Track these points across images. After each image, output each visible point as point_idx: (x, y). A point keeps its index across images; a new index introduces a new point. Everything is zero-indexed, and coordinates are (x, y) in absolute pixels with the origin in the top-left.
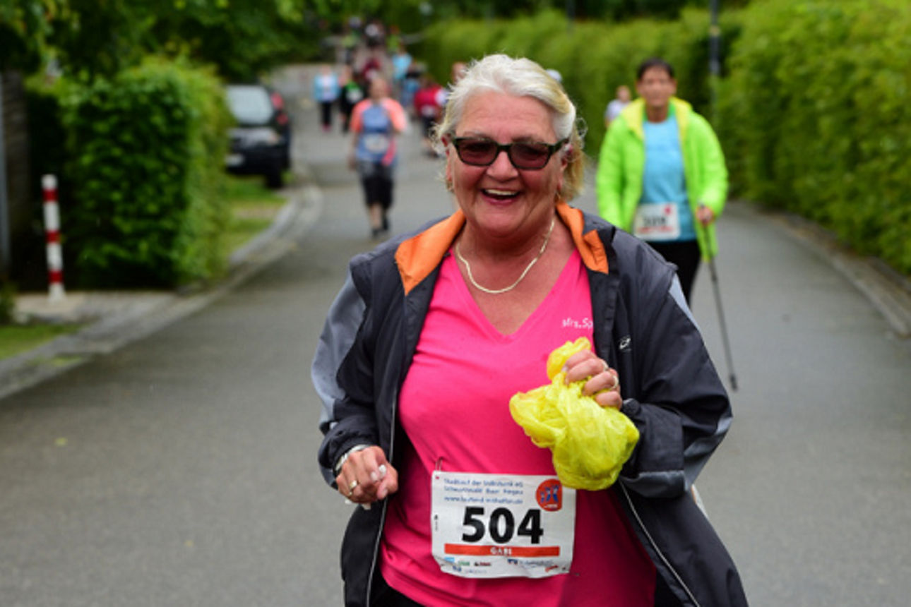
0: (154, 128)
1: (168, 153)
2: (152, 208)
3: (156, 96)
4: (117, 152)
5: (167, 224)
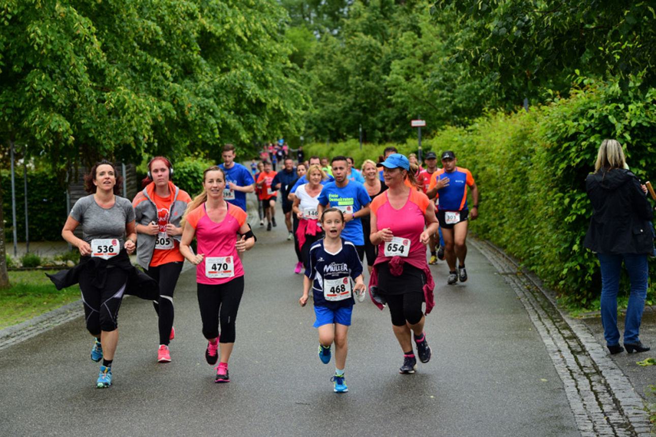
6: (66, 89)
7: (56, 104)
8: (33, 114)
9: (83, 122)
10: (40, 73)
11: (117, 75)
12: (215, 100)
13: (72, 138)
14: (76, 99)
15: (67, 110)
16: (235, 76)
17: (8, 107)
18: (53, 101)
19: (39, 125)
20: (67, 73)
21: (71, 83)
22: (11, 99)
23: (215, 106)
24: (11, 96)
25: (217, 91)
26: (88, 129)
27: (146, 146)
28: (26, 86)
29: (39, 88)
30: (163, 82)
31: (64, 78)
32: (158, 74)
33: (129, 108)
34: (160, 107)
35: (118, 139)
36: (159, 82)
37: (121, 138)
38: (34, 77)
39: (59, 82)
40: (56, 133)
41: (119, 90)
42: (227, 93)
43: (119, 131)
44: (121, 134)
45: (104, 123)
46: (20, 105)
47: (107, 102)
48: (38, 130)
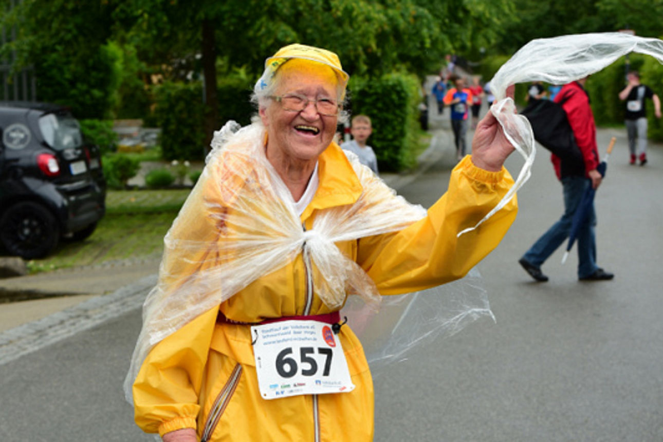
0: (392, 101)
1: (398, 112)
2: (390, 137)
3: (393, 87)
4: (375, 111)
5: (396, 143)
7: (282, 14)
8: (258, 23)
9: (309, 31)
14: (301, 8)
15: (293, 19)
17: (233, 16)
18: (278, 10)
19: (264, 35)
22: (236, 7)
23: (430, 16)
24: (236, 4)
27: (365, 57)
33: (357, 17)
34: (386, 15)
43: (345, 40)
44: (347, 44)
45: (330, 32)
46: (246, 13)
47: (334, 10)
48: (264, 39)
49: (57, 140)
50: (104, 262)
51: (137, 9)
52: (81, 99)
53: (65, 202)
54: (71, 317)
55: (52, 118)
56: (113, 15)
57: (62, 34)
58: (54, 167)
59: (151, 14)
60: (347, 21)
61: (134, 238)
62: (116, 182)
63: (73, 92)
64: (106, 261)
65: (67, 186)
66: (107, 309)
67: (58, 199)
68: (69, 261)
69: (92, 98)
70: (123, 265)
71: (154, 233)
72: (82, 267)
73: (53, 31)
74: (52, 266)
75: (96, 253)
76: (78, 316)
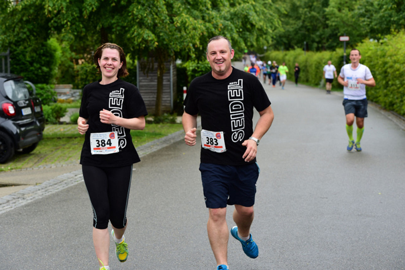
6: (151, 15)
7: (147, 24)
8: (133, 29)
9: (161, 34)
10: (136, 6)
11: (180, 7)
12: (231, 22)
13: (156, 43)
14: (157, 21)
15: (152, 28)
16: (243, 8)
17: (118, 26)
18: (145, 22)
19: (136, 36)
20: (151, 6)
21: (154, 12)
22: (120, 21)
23: (232, 26)
24: (120, 19)
25: (233, 17)
26: (164, 39)
27: (194, 50)
28: (130, 12)
29: (137, 14)
30: (205, 11)
31: (150, 9)
32: (203, 6)
33: (188, 26)
34: (205, 26)
35: (181, 44)
36: (204, 11)
37: (183, 44)
38: (134, 7)
39: (148, 11)
40: (146, 41)
41: (183, 16)
42: (238, 18)
43: (182, 40)
44: (183, 42)
45: (173, 35)
46: (125, 24)
47: (175, 23)
48: (136, 39)
49: (14, 95)
50: (40, 166)
51: (64, 20)
52: (36, 72)
53: (18, 131)
54: (14, 198)
55: (11, 82)
56: (50, 24)
57: (20, 35)
58: (12, 111)
59: (72, 24)
60: (183, 28)
61: (59, 152)
62: (54, 119)
63: (31, 68)
64: (41, 165)
65: (20, 122)
66: (36, 194)
67: (14, 130)
68: (19, 165)
69: (43, 72)
70: (51, 167)
71: (71, 149)
72: (27, 168)
73: (15, 33)
74: (9, 168)
75: (36, 160)
76: (19, 198)
